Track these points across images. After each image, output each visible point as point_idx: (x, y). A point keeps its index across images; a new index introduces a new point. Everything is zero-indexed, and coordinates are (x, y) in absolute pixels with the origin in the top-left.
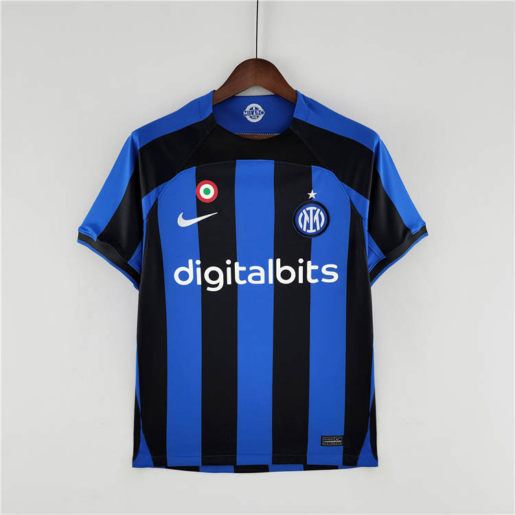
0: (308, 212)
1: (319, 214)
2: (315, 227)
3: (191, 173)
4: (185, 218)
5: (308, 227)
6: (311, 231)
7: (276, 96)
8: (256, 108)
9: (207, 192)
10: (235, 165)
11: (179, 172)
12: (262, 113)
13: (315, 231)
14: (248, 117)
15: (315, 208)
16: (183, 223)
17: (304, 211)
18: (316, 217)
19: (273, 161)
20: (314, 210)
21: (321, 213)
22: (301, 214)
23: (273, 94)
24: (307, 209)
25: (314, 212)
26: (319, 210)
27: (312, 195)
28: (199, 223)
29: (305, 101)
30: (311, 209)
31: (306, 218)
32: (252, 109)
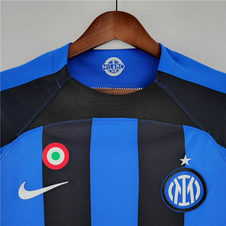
0: (180, 182)
1: (194, 185)
2: (188, 199)
3: (37, 134)
4: (27, 188)
5: (180, 200)
6: (184, 204)
7: (138, 50)
8: (116, 62)
9: (56, 156)
10: (90, 123)
11: (22, 133)
12: (122, 67)
13: (188, 204)
14: (107, 71)
15: (189, 177)
16: (24, 194)
17: (176, 180)
18: (190, 187)
19: (137, 119)
20: (186, 179)
21: (197, 183)
22: (172, 185)
23: (133, 48)
24: (179, 178)
25: (188, 181)
26: (193, 179)
27: (185, 161)
28: (45, 194)
29: (170, 54)
30: (184, 177)
31: (178, 188)
32: (111, 62)
